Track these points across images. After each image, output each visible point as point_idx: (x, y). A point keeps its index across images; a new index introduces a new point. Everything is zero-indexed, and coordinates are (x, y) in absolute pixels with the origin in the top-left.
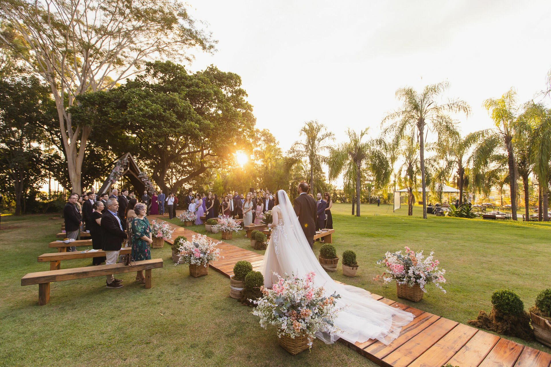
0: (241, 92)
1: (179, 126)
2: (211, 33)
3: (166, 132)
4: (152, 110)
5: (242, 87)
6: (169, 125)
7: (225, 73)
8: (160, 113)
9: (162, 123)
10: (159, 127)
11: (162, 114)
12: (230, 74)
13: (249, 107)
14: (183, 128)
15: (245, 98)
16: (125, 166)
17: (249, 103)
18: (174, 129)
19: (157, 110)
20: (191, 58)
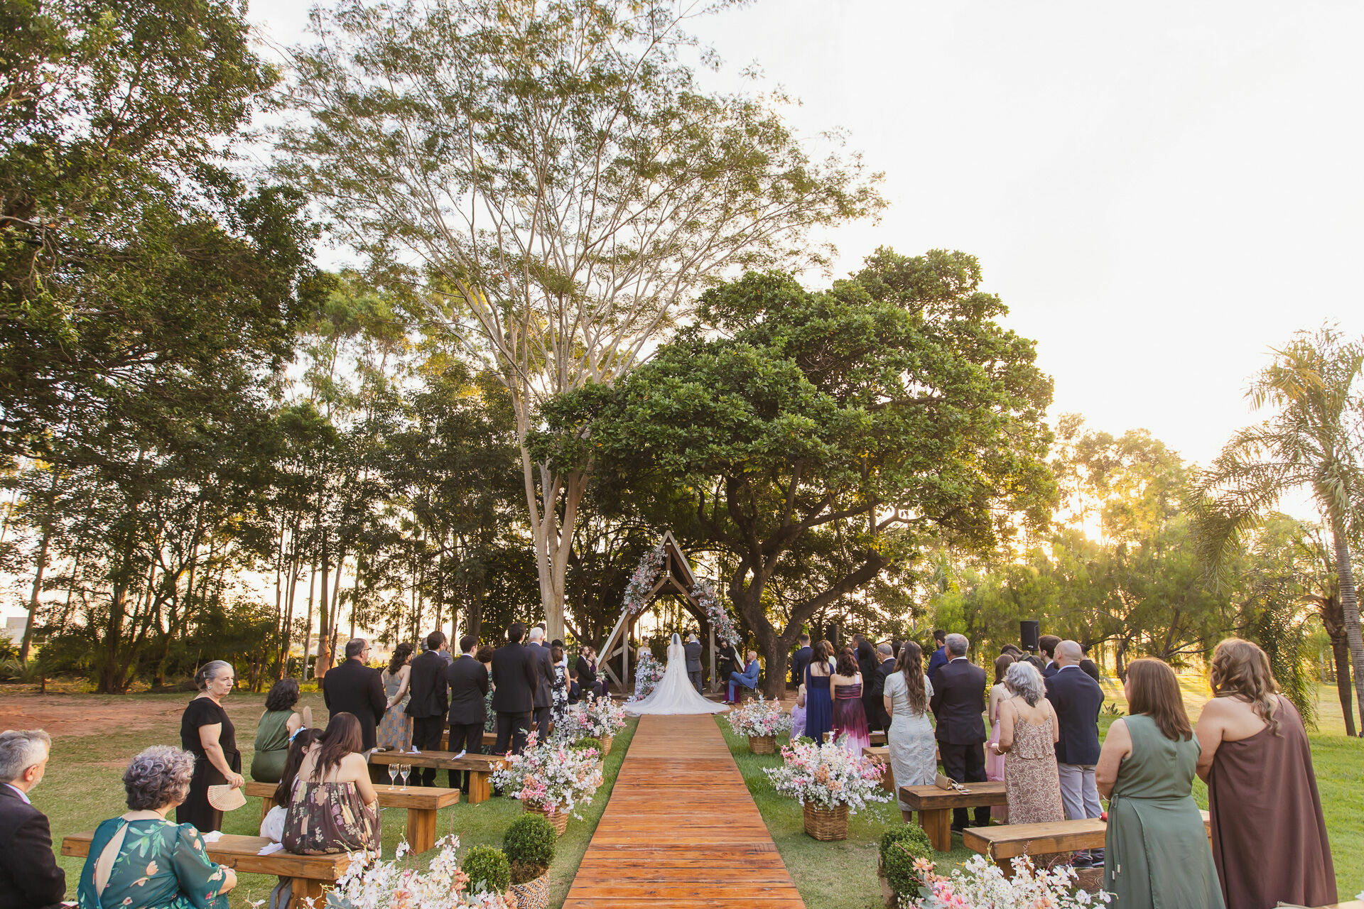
0: (981, 305)
1: (757, 432)
2: (860, 156)
3: (718, 454)
4: (678, 400)
5: (982, 288)
6: (728, 435)
7: (918, 260)
8: (702, 406)
9: (708, 431)
10: (698, 443)
11: (709, 407)
12: (934, 254)
13: (1022, 350)
14: (769, 436)
15: (1001, 322)
16: (657, 565)
17: (1021, 334)
18: (742, 445)
19: (693, 396)
20: (825, 253)
